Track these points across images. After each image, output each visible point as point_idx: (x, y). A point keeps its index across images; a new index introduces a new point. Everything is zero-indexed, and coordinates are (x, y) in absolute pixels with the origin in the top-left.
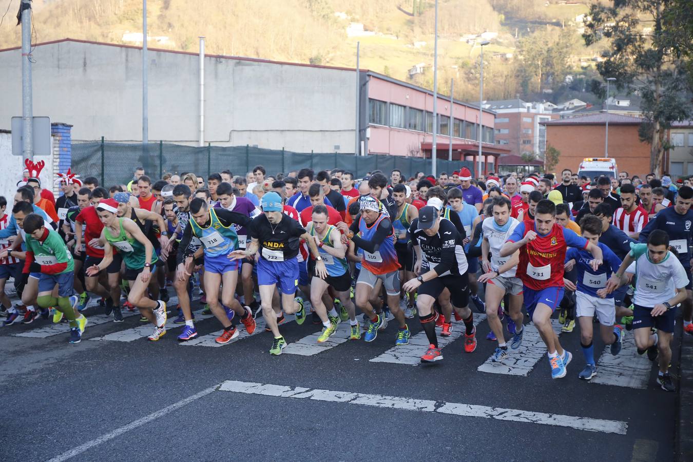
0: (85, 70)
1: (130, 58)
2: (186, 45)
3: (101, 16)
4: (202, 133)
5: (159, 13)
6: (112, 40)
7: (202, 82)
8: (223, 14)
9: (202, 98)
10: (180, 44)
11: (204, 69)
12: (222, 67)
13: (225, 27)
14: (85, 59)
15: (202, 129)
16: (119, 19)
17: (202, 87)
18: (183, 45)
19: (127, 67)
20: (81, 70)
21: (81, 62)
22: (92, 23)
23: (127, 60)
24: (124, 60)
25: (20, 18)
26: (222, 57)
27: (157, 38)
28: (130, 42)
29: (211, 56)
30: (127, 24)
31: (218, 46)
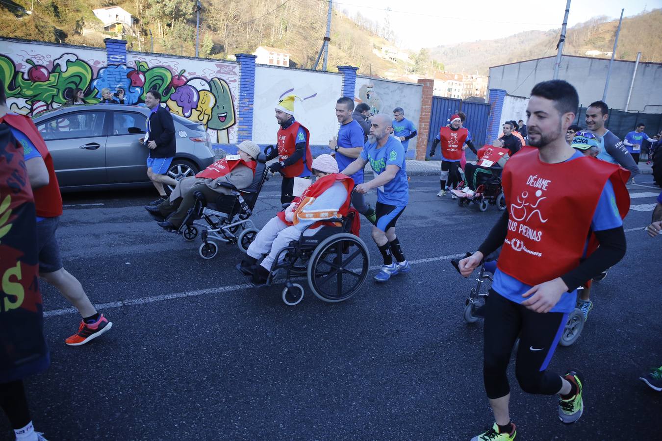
0: (567, 70)
1: (592, 65)
2: (623, 57)
3: (576, 42)
4: (627, 106)
5: (610, 39)
6: (580, 54)
7: (634, 78)
8: (652, 38)
9: (632, 86)
10: (619, 56)
11: (637, 70)
12: (648, 69)
13: (651, 45)
14: (568, 65)
15: (628, 103)
16: (586, 43)
17: (633, 80)
18: (622, 56)
19: (590, 69)
20: (565, 70)
21: (566, 66)
22: (570, 46)
23: (591, 65)
24: (589, 65)
25: (558, 46)
26: (651, 63)
27: (606, 53)
28: (590, 55)
29: (642, 63)
30: (590, 46)
31: (644, 57)
